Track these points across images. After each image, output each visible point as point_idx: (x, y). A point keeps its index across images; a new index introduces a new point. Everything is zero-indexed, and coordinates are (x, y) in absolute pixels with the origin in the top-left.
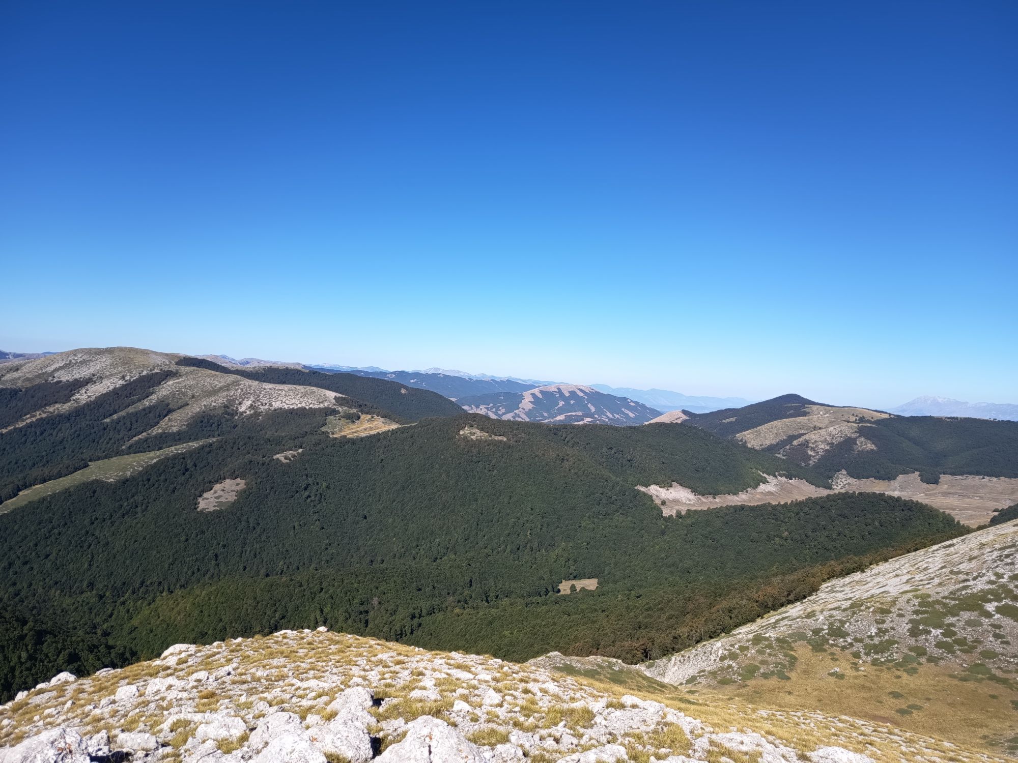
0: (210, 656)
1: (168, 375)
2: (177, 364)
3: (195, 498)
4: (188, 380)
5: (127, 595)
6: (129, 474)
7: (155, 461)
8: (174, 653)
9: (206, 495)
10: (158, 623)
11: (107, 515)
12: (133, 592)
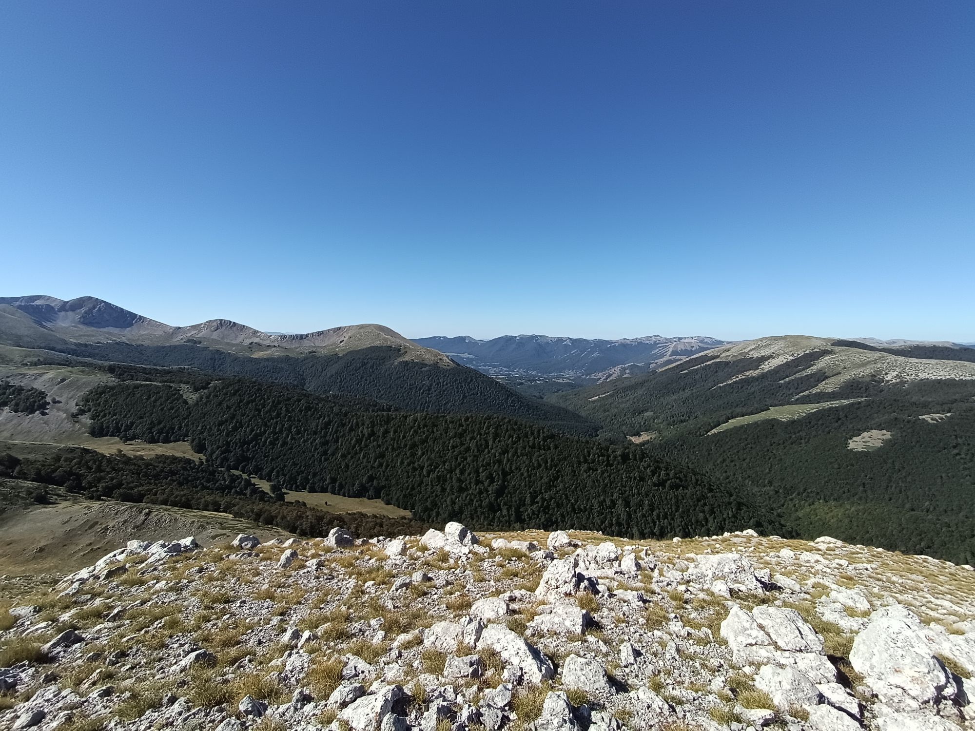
0: (853, 553)
1: (825, 353)
2: (832, 345)
3: (847, 439)
4: (842, 356)
5: (794, 495)
6: (796, 417)
7: (815, 410)
8: (824, 542)
9: (855, 439)
10: (816, 519)
11: (781, 442)
12: (799, 494)
